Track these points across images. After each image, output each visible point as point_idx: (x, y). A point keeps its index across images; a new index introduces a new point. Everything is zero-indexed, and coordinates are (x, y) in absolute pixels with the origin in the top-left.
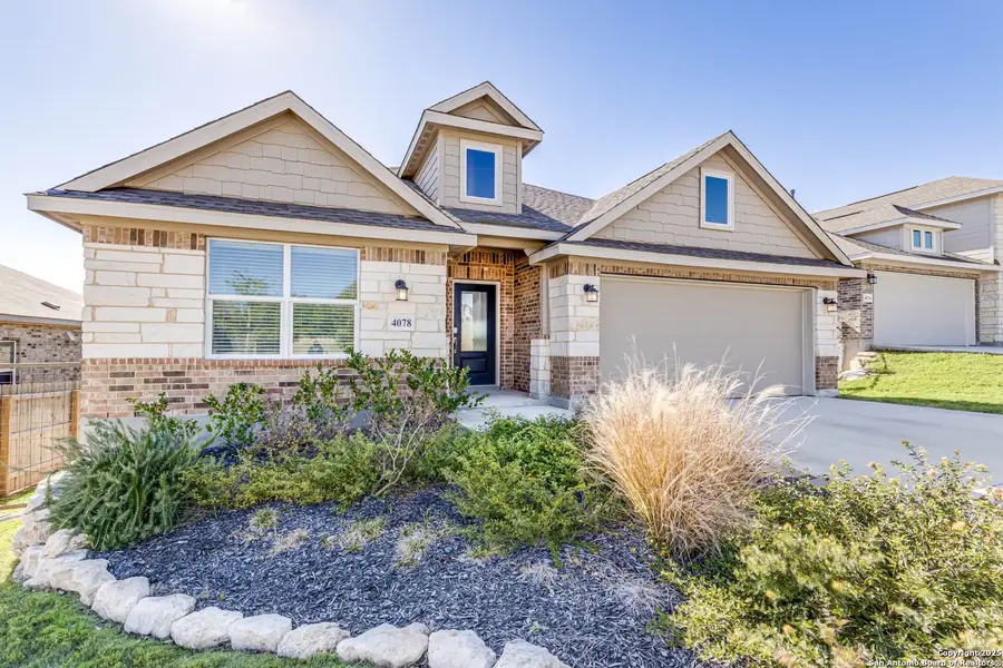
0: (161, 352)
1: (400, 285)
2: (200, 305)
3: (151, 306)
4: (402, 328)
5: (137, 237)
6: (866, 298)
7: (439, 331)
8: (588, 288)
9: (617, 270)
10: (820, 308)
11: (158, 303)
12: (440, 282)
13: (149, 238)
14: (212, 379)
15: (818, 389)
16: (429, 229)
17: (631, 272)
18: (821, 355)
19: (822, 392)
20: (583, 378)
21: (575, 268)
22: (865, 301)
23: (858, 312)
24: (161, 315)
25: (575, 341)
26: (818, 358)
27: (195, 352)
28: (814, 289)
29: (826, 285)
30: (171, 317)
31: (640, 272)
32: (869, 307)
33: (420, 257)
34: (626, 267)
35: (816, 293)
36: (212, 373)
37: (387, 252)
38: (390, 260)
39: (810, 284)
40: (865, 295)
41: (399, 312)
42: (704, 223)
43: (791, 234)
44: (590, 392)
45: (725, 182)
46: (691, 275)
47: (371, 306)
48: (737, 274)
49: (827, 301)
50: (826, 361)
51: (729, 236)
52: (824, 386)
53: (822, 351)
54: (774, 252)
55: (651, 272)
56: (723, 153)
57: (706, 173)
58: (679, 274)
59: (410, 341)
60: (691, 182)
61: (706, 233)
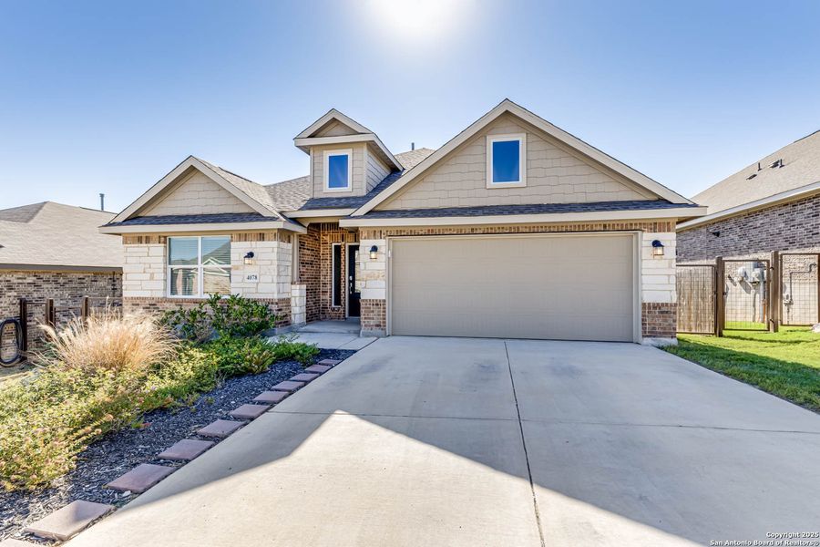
0: (147, 294)
1: (251, 255)
3: (144, 272)
4: (252, 281)
5: (140, 240)
7: (273, 282)
8: (374, 249)
9: (400, 233)
11: (147, 271)
12: (273, 252)
13: (144, 239)
15: (643, 336)
17: (413, 233)
18: (646, 301)
19: (648, 341)
20: (371, 315)
21: (365, 234)
24: (148, 276)
25: (365, 288)
26: (644, 304)
27: (160, 295)
28: (640, 232)
29: (656, 226)
30: (152, 278)
31: (421, 233)
33: (261, 236)
34: (408, 231)
35: (642, 236)
36: (167, 305)
37: (244, 236)
38: (245, 240)
39: (631, 228)
41: (251, 271)
42: (491, 183)
43: (607, 179)
44: (377, 326)
45: (517, 143)
46: (473, 231)
47: (237, 268)
48: (526, 225)
49: (656, 244)
50: (655, 308)
51: (522, 192)
52: (653, 334)
53: (648, 298)
54: (581, 199)
55: (431, 232)
56: (507, 116)
57: (492, 140)
58: (460, 231)
59: (257, 288)
60: (477, 149)
61: (492, 193)
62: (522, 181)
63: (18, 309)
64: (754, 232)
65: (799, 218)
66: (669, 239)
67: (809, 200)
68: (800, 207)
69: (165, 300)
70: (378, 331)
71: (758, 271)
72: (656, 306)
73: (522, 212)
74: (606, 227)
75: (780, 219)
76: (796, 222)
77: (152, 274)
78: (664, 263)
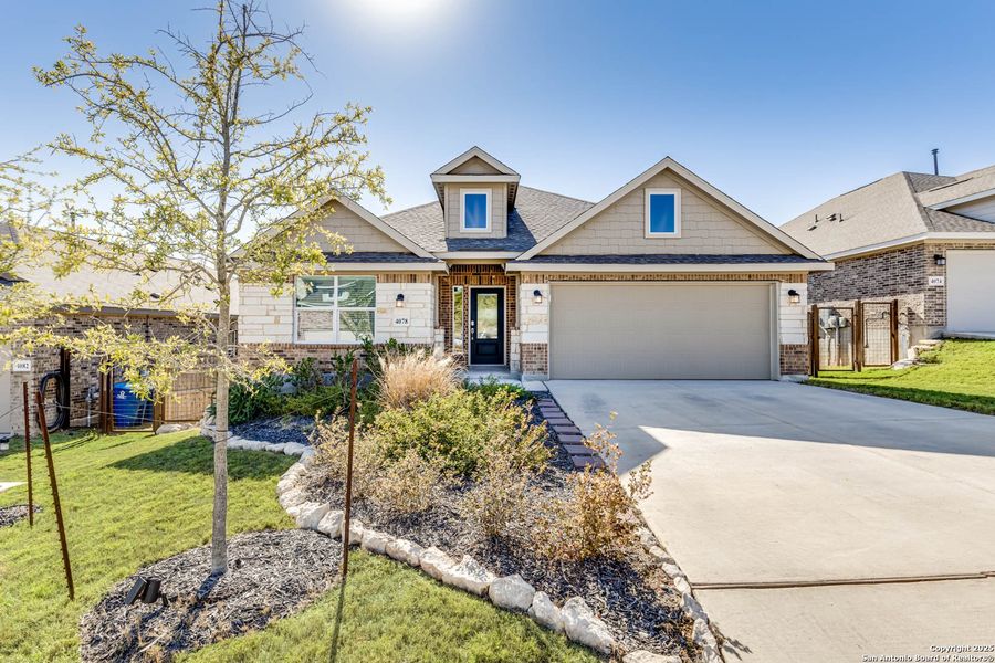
0: (272, 340)
1: (401, 297)
2: (290, 313)
3: (268, 315)
4: (402, 324)
6: (933, 281)
7: (426, 326)
8: (537, 293)
9: (563, 277)
10: (784, 298)
11: (270, 313)
12: (426, 294)
14: (297, 355)
15: (782, 374)
16: (414, 261)
17: (576, 278)
18: (784, 342)
19: (786, 377)
20: (533, 359)
21: (527, 278)
22: (931, 284)
23: (922, 295)
24: (272, 319)
25: (527, 331)
26: (782, 346)
27: (288, 340)
28: (778, 283)
29: (791, 277)
30: (277, 322)
31: (584, 278)
32: (939, 292)
33: (413, 278)
34: (570, 276)
35: (780, 286)
36: (297, 351)
37: (392, 277)
38: (394, 282)
39: (772, 278)
40: (930, 278)
41: (400, 314)
42: (649, 233)
43: (750, 234)
44: (540, 369)
45: (672, 197)
46: (633, 277)
47: (384, 311)
48: (681, 274)
49: (792, 293)
50: (791, 349)
51: (677, 243)
52: (790, 372)
53: (786, 340)
54: (728, 251)
55: (594, 278)
56: (668, 173)
57: (650, 192)
58: (621, 278)
59: (407, 332)
60: (636, 201)
61: (649, 242)
62: (677, 232)
63: (58, 361)
64: (829, 282)
65: (871, 272)
66: (802, 288)
67: (880, 255)
68: (871, 261)
69: (292, 346)
70: (541, 375)
71: (833, 318)
72: (792, 347)
73: (682, 262)
74: (751, 277)
75: (853, 272)
76: (869, 274)
77: (277, 317)
78: (798, 310)
